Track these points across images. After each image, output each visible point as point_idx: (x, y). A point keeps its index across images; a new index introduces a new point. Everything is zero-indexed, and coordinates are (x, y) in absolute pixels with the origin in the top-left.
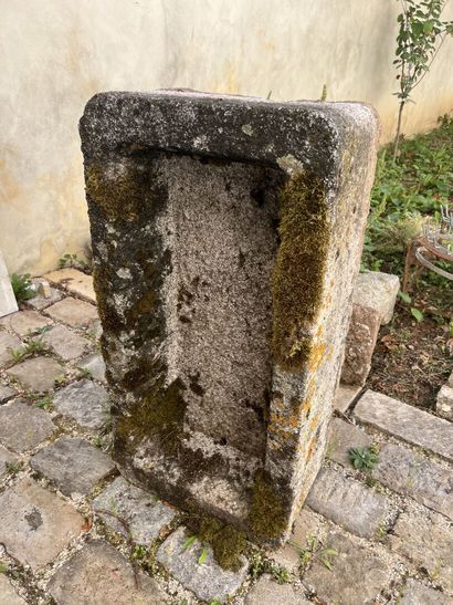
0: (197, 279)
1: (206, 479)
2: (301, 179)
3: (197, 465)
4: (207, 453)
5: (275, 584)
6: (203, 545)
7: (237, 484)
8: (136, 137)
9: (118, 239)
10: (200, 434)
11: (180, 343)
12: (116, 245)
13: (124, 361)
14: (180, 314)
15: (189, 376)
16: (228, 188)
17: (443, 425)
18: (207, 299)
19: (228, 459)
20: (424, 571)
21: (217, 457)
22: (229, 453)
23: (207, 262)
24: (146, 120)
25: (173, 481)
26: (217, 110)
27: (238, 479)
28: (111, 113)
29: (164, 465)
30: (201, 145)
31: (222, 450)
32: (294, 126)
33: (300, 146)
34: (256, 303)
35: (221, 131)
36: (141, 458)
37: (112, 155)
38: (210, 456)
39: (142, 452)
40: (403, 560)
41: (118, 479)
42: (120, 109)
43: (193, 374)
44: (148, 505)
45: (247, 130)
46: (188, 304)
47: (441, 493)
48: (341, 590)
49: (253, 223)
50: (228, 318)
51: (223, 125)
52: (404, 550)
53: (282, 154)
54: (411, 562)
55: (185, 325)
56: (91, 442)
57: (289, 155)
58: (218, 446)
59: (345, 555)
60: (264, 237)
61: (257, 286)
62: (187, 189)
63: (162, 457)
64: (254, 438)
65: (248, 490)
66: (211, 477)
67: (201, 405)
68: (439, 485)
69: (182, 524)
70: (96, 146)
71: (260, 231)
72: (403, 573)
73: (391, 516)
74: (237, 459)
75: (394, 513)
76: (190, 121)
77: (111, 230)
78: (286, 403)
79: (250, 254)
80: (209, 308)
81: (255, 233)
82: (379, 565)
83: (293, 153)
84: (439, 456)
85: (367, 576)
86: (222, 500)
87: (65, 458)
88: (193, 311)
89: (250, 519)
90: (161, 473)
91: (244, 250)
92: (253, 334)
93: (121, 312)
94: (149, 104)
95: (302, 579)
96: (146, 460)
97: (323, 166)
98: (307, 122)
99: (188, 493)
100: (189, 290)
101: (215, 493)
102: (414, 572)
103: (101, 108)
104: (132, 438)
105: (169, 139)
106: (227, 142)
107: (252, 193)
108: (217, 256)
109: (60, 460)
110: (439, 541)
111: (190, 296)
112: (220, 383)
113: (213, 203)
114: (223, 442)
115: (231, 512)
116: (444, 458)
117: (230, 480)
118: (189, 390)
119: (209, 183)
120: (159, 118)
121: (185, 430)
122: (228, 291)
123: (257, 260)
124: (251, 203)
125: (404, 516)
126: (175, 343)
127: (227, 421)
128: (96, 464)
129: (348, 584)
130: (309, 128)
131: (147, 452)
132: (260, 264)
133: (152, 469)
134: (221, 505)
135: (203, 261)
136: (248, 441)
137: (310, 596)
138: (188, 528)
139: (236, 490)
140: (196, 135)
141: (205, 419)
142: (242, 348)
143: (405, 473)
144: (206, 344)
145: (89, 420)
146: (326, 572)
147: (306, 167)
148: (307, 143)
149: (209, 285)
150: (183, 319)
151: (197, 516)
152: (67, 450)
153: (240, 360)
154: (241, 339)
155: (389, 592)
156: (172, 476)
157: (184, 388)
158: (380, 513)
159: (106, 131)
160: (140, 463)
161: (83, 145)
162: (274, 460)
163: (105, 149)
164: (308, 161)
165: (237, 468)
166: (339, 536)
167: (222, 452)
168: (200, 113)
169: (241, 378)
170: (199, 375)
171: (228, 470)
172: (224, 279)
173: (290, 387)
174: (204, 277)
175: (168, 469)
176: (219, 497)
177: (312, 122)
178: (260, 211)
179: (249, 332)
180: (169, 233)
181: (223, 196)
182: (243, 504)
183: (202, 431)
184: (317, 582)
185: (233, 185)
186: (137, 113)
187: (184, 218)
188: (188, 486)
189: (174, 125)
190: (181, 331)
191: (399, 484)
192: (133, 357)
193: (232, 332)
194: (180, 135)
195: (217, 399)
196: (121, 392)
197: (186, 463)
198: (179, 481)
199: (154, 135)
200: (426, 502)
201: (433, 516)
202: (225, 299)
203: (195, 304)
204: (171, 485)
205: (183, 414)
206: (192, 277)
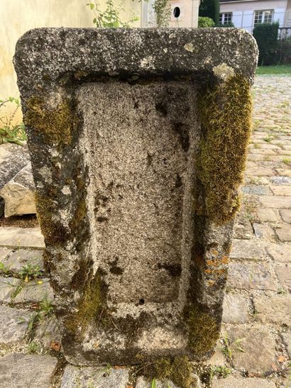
0: (112, 184)
1: (145, 333)
2: (232, 80)
3: (133, 326)
4: (135, 315)
5: (222, 380)
6: (163, 382)
7: (168, 326)
8: (83, 64)
9: (61, 161)
10: (122, 304)
11: (98, 240)
12: (60, 167)
13: (71, 266)
14: (97, 216)
15: (109, 263)
16: (136, 106)
17: (238, 242)
18: (121, 197)
19: (152, 312)
20: (285, 325)
21: (143, 314)
22: (149, 308)
23: (120, 168)
24: (92, 48)
25: (122, 347)
26: (162, 34)
27: (167, 322)
28: (53, 45)
29: (108, 338)
30: (148, 65)
31: (144, 308)
32: (227, 40)
33: (232, 55)
34: (163, 190)
35: (165, 51)
36: (88, 342)
37: (53, 85)
38: (138, 315)
39: (87, 336)
40: (272, 325)
41: (67, 369)
42: (64, 40)
43: (112, 260)
44: (104, 376)
45: (189, 48)
46: (104, 206)
47: (262, 279)
48: (257, 360)
49: (158, 129)
50: (139, 208)
51: (168, 46)
52: (269, 319)
53: (216, 63)
54: (276, 324)
55: (103, 224)
56: (23, 351)
57: (223, 64)
58: (140, 306)
59: (244, 339)
60: (167, 139)
61: (163, 176)
62: (101, 112)
63: (103, 333)
64: (166, 289)
65: (177, 326)
66: (147, 330)
67: (121, 281)
68: (258, 275)
69: (138, 375)
70: (37, 78)
71: (164, 135)
72: (277, 332)
73: (249, 303)
74: (158, 309)
75: (249, 301)
76: (137, 45)
77: (55, 154)
78: (220, 248)
79: (157, 154)
80: (123, 204)
81: (160, 136)
82: (263, 335)
83: (226, 61)
84: (247, 259)
85: (263, 344)
86: (164, 341)
87: (8, 375)
88: (109, 211)
89: (191, 344)
90: (109, 345)
91: (151, 152)
92: (161, 213)
93: (66, 225)
94: (95, 34)
95: (233, 367)
96: (93, 341)
97: (248, 69)
98: (237, 37)
99: (138, 350)
100: (104, 195)
101: (157, 340)
102: (281, 329)
103: (41, 41)
104: (80, 328)
105: (117, 63)
106: (171, 60)
107: (156, 107)
108: (128, 162)
109: (5, 379)
110: (280, 305)
111: (105, 199)
112: (136, 259)
113: (124, 120)
114: (142, 302)
115: (175, 347)
116: (250, 260)
117: (161, 325)
118: (109, 274)
119: (120, 105)
120: (106, 45)
121: (109, 306)
122: (138, 187)
123: (162, 157)
124: (157, 114)
125: (255, 300)
126: (95, 241)
127: (144, 285)
128: (41, 367)
129: (258, 355)
130: (239, 41)
131: (90, 335)
132: (165, 160)
133: (100, 346)
134: (166, 346)
135: (116, 168)
136: (162, 293)
137: (246, 374)
138: (146, 376)
139: (169, 330)
140: (142, 57)
141: (126, 291)
142: (153, 226)
143: (239, 276)
144: (122, 233)
145: (10, 336)
146: (243, 355)
147: (237, 71)
148: (237, 52)
149: (122, 186)
150: (100, 220)
151: (149, 363)
152: (6, 368)
153: (152, 236)
154: (152, 220)
155: (279, 347)
156: (119, 343)
157: (105, 274)
158: (243, 304)
159: (48, 62)
160: (88, 346)
161: (20, 79)
162: (211, 294)
163: (47, 79)
164: (238, 66)
165: (161, 315)
166: (233, 329)
167: (145, 309)
168: (147, 37)
169: (153, 250)
170: (117, 259)
171: (156, 319)
172: (135, 178)
173: (222, 236)
174: (118, 181)
175: (113, 339)
176: (161, 341)
177: (241, 36)
178: (163, 119)
179: (157, 213)
180: (86, 152)
181: (132, 113)
182: (180, 337)
183: (123, 301)
184: (242, 364)
185: (140, 103)
186: (82, 42)
187: (98, 136)
188: (135, 345)
189: (122, 51)
190: (99, 230)
191: (241, 284)
192: (76, 261)
193: (143, 217)
194: (128, 58)
195: (134, 272)
196: (68, 294)
197: (125, 329)
198: (127, 344)
199: (102, 61)
200: (259, 287)
201: (267, 293)
202: (137, 194)
203: (110, 205)
204: (121, 351)
205: (106, 294)
206: (107, 183)
